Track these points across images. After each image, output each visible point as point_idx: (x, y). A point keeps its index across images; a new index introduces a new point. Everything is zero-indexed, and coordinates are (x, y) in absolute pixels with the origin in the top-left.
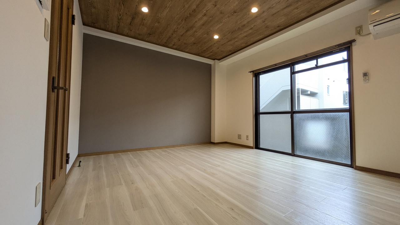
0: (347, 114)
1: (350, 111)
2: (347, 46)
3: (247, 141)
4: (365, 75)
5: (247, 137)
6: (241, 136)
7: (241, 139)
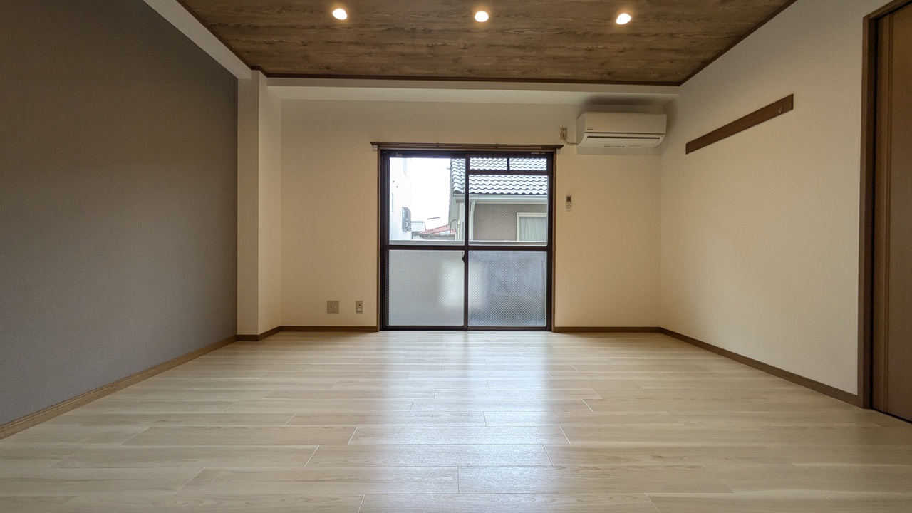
0: (545, 253)
1: (550, 249)
2: (549, 153)
3: (359, 314)
4: (569, 199)
5: (359, 304)
6: (338, 305)
7: (338, 312)
